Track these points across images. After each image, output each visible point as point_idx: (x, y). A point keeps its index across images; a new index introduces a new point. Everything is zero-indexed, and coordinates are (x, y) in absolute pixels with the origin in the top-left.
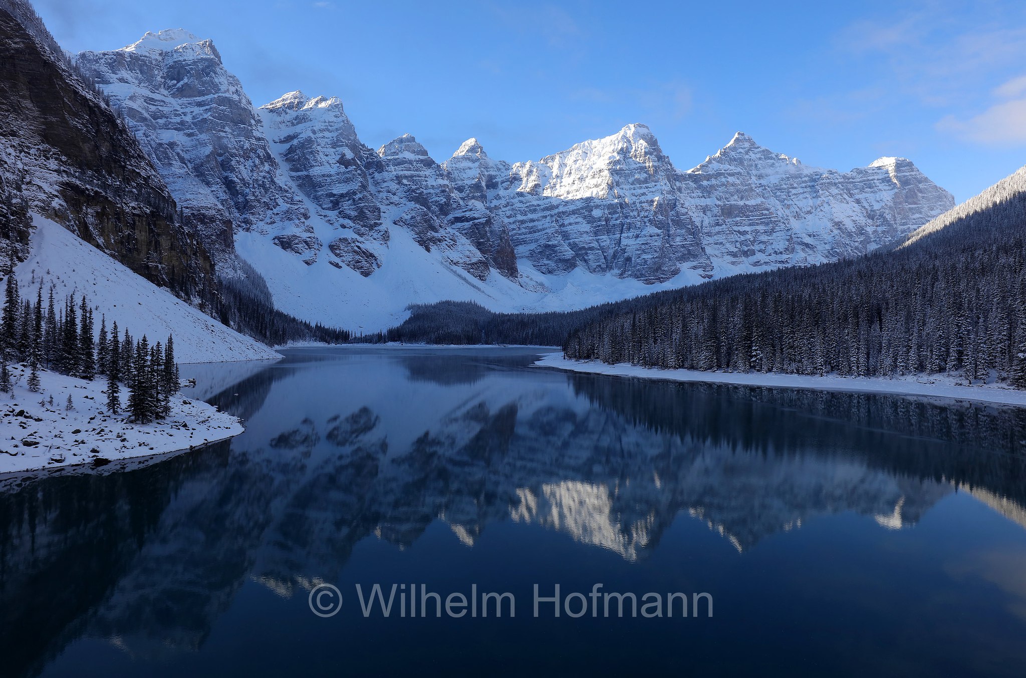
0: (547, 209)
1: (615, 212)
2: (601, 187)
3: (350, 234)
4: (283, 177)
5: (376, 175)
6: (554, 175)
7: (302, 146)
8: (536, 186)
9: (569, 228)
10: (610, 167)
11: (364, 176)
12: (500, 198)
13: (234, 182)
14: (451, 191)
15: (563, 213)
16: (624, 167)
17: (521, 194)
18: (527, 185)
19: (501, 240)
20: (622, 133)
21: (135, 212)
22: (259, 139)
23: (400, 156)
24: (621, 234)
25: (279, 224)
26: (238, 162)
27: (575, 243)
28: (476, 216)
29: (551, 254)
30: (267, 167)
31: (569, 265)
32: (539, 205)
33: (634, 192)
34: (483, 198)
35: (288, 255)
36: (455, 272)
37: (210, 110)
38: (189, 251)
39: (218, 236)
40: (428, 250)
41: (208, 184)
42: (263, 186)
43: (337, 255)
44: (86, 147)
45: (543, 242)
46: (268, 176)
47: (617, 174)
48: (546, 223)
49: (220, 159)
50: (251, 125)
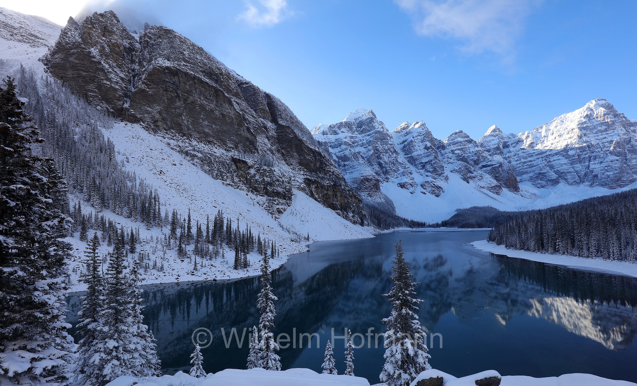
0: (539, 154)
1: (585, 151)
2: (574, 138)
3: (430, 179)
4: (401, 158)
5: (442, 151)
6: (543, 136)
7: (409, 144)
8: (531, 143)
9: (553, 163)
10: (579, 126)
11: (436, 152)
12: (511, 152)
13: (382, 163)
14: (483, 152)
15: (549, 155)
16: (589, 125)
17: (523, 149)
18: (526, 144)
19: (508, 174)
20: (586, 106)
21: (328, 185)
22: (391, 145)
23: (456, 140)
24: (590, 162)
25: (400, 178)
26: (383, 155)
27: (558, 171)
28: (493, 163)
29: (543, 178)
30: (395, 155)
31: (555, 182)
32: (534, 153)
33: (597, 137)
34: (501, 153)
35: (404, 190)
36: (482, 192)
37: (372, 137)
38: (348, 196)
39: (373, 186)
40: (468, 182)
41: (372, 165)
42: (393, 163)
43: (424, 189)
44: (312, 165)
45: (537, 172)
46: (395, 159)
47: (584, 129)
48: (539, 161)
49: (376, 155)
50: (388, 140)
